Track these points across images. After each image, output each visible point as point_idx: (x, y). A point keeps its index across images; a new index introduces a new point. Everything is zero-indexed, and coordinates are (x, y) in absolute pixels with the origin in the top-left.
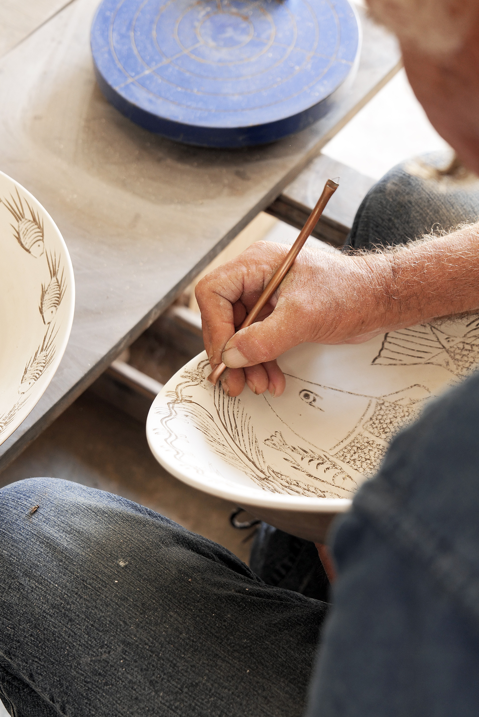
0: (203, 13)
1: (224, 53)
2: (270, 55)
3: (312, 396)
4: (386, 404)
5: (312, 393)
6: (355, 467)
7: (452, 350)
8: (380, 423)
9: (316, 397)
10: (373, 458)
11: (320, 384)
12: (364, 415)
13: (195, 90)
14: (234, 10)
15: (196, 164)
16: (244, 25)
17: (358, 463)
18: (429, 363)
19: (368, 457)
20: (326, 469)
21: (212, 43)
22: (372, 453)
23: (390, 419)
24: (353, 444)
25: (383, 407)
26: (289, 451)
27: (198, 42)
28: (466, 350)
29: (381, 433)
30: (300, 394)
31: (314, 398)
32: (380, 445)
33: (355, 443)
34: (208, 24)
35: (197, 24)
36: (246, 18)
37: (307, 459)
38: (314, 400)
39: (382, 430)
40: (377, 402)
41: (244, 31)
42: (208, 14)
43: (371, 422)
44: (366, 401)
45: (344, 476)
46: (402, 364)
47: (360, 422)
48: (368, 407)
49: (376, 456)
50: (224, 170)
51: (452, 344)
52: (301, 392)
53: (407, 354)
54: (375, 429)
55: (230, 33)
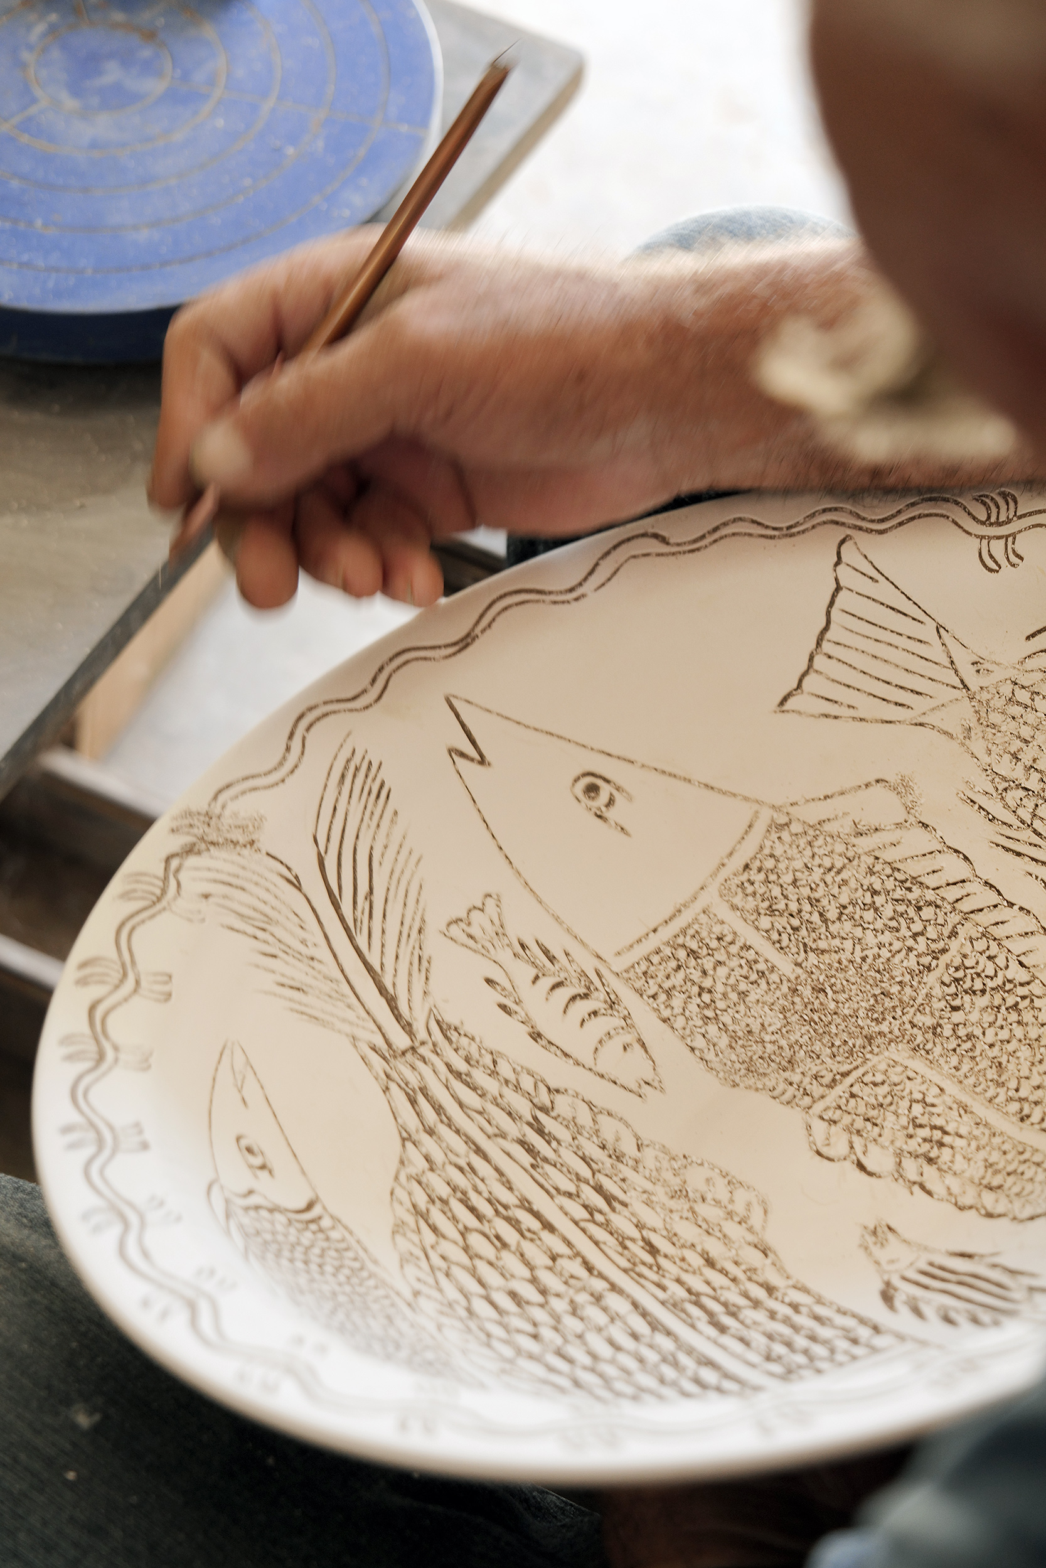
0: (40, 28)
1: (103, 126)
2: (220, 123)
3: (605, 790)
4: (796, 828)
5: (607, 781)
6: (666, 1013)
7: (985, 696)
8: (767, 881)
9: (615, 793)
10: (720, 988)
11: (632, 759)
12: (731, 854)
13: (39, 223)
14: (118, 16)
15: (56, 408)
16: (146, 53)
17: (677, 1001)
18: (921, 725)
19: (707, 983)
20: (589, 1015)
21: (70, 103)
22: (722, 971)
23: (795, 871)
24: (680, 940)
25: (785, 835)
26: (505, 956)
27: (34, 101)
28: (1019, 703)
29: (762, 912)
30: (573, 785)
31: (611, 794)
32: (749, 948)
33: (688, 938)
34: (56, 54)
35: (26, 56)
36: (150, 35)
37: (546, 983)
38: (611, 802)
39: (766, 904)
40: (773, 820)
41: (149, 68)
42: (52, 30)
43: (744, 877)
44: (745, 812)
45: (629, 1038)
46: (854, 718)
47: (714, 875)
48: (746, 832)
49: (732, 981)
50: (131, 419)
51: (984, 680)
52: (577, 780)
53: (868, 691)
54: (750, 898)
55: (112, 73)
